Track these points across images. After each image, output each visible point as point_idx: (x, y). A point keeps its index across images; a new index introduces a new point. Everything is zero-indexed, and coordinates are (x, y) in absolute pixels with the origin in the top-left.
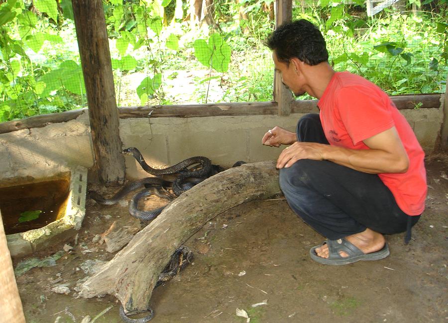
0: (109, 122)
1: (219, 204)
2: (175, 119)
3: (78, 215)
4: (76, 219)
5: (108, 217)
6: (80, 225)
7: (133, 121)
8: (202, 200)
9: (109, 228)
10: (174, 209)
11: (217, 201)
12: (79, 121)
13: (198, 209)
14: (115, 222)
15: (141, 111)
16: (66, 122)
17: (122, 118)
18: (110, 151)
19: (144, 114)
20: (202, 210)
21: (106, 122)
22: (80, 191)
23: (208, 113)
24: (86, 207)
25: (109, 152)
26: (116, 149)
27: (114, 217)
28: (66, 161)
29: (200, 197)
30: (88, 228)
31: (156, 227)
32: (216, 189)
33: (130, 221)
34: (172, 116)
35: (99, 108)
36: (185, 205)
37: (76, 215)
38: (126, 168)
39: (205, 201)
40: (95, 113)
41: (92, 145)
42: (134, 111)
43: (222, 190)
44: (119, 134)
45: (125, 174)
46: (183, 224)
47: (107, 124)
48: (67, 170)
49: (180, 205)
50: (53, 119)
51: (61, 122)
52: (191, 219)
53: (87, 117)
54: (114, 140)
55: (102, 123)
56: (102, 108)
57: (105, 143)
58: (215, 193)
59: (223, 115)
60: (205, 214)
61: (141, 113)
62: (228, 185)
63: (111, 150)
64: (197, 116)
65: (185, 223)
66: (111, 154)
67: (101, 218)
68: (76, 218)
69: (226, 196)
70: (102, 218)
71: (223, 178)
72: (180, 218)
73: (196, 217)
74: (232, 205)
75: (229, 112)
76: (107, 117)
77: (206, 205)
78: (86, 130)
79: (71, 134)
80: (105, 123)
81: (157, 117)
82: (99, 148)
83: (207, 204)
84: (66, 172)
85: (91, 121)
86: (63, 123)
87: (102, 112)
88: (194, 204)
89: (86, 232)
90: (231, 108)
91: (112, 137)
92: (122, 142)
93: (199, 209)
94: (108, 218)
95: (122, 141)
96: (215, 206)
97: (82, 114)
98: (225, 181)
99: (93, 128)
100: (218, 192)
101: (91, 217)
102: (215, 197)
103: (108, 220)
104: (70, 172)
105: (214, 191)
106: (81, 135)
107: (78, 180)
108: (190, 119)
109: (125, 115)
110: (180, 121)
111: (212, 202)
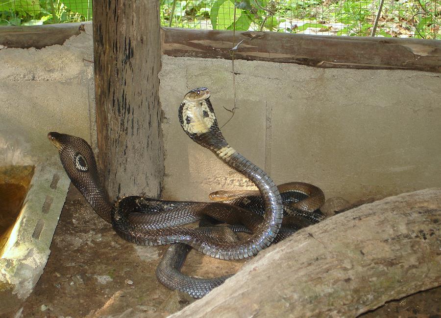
0: (137, 55)
1: (396, 272)
2: (294, 67)
3: (28, 262)
4: (23, 272)
5: (103, 279)
6: (30, 286)
7: (196, 63)
8: (351, 255)
9: (101, 305)
10: (275, 265)
11: (391, 263)
12: (68, 49)
13: (339, 274)
14: (118, 294)
15: (216, 40)
16: (38, 47)
17: (168, 53)
18: (133, 128)
19: (223, 49)
20: (348, 280)
21: (130, 55)
22: (46, 209)
23: (377, 61)
24: (53, 246)
25: (130, 130)
26: (146, 125)
27: (118, 282)
28: (27, 141)
29: (347, 246)
30: (50, 299)
31: (220, 307)
32: (391, 232)
33: (156, 297)
34: (286, 61)
35: (117, 18)
36: (304, 259)
37: (23, 262)
38: (165, 175)
39: (360, 257)
40: (108, 32)
41: (93, 111)
42: (199, 38)
43: (407, 236)
44: (157, 91)
45: (162, 189)
46: (292, 308)
47: (132, 61)
48: (28, 161)
49: (289, 258)
50: (9, 38)
51: (28, 48)
52: (315, 299)
53: (88, 42)
54: (145, 104)
55: (121, 57)
56: (124, 21)
57: (123, 107)
58: (386, 241)
59: (413, 67)
60: (356, 291)
61: (214, 45)
62: (423, 227)
63: (135, 125)
64: (348, 67)
65: (299, 308)
66: (133, 135)
67: (89, 281)
68: (21, 266)
69: (415, 252)
70: (89, 279)
71: (410, 205)
72: (288, 292)
73: (330, 295)
74: (427, 281)
75: (429, 62)
76: (134, 44)
77: (360, 269)
78: (82, 72)
79: (46, 76)
80: (128, 57)
81: (253, 59)
82: (106, 118)
83: (363, 266)
84: (25, 168)
85: (96, 51)
86: (33, 49)
87: (123, 29)
88: (329, 260)
89: (43, 308)
90: (435, 51)
91: (140, 94)
92: (162, 112)
93: (341, 275)
94: (104, 282)
95: (163, 108)
96: (383, 274)
97: (77, 34)
98: (415, 215)
99: (99, 67)
100: (397, 239)
101: (63, 275)
102: (387, 251)
103: (103, 287)
104: (33, 168)
105: (386, 237)
106: (68, 83)
107: (47, 185)
108: (329, 72)
109: (177, 46)
110: (306, 73)
111: (378, 262)
